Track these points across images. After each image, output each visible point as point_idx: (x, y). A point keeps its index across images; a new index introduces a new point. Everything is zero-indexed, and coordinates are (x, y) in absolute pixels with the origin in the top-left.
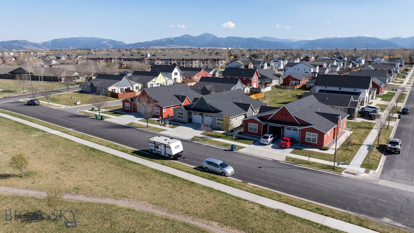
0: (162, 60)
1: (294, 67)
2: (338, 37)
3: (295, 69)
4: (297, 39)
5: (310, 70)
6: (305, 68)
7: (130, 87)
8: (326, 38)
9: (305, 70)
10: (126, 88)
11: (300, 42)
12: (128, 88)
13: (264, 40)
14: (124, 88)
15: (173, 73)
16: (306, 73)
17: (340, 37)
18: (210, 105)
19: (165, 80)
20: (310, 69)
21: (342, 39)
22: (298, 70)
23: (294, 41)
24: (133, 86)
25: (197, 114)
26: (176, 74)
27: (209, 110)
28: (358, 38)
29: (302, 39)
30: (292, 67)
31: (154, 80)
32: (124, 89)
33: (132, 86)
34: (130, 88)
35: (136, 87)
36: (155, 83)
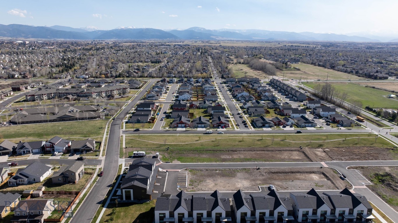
0: (96, 93)
17: (131, 27)
23: (91, 31)
25: (200, 124)
28: (147, 29)
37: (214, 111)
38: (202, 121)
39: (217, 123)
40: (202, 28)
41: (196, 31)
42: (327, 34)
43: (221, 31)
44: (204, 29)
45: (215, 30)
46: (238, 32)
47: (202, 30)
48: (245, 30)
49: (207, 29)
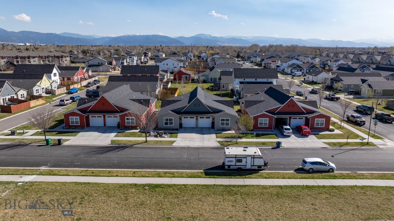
1: (163, 62)
2: (137, 35)
3: (164, 64)
4: (99, 35)
5: (178, 65)
6: (173, 63)
7: (14, 95)
8: (127, 35)
9: (173, 65)
10: (9, 97)
11: (103, 38)
12: (11, 97)
13: (66, 35)
14: (8, 97)
15: (52, 75)
16: (174, 67)
17: (138, 34)
18: (207, 106)
19: (50, 83)
20: (178, 63)
21: (141, 36)
22: (167, 65)
23: (98, 37)
24: (18, 93)
25: (189, 117)
26: (55, 75)
27: (208, 111)
28: (154, 36)
29: (104, 36)
30: (161, 62)
31: (38, 84)
32: (7, 100)
33: (16, 94)
34: (13, 97)
35: (21, 95)
36: (41, 87)
37: (242, 80)
38: (203, 101)
39: (272, 112)
40: (208, 35)
41: (202, 38)
42: (333, 41)
43: (227, 38)
44: (210, 35)
45: (221, 37)
46: (244, 39)
47: (208, 36)
48: (251, 37)
49: (213, 36)
